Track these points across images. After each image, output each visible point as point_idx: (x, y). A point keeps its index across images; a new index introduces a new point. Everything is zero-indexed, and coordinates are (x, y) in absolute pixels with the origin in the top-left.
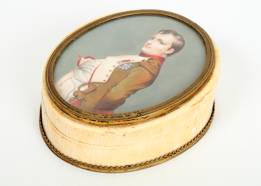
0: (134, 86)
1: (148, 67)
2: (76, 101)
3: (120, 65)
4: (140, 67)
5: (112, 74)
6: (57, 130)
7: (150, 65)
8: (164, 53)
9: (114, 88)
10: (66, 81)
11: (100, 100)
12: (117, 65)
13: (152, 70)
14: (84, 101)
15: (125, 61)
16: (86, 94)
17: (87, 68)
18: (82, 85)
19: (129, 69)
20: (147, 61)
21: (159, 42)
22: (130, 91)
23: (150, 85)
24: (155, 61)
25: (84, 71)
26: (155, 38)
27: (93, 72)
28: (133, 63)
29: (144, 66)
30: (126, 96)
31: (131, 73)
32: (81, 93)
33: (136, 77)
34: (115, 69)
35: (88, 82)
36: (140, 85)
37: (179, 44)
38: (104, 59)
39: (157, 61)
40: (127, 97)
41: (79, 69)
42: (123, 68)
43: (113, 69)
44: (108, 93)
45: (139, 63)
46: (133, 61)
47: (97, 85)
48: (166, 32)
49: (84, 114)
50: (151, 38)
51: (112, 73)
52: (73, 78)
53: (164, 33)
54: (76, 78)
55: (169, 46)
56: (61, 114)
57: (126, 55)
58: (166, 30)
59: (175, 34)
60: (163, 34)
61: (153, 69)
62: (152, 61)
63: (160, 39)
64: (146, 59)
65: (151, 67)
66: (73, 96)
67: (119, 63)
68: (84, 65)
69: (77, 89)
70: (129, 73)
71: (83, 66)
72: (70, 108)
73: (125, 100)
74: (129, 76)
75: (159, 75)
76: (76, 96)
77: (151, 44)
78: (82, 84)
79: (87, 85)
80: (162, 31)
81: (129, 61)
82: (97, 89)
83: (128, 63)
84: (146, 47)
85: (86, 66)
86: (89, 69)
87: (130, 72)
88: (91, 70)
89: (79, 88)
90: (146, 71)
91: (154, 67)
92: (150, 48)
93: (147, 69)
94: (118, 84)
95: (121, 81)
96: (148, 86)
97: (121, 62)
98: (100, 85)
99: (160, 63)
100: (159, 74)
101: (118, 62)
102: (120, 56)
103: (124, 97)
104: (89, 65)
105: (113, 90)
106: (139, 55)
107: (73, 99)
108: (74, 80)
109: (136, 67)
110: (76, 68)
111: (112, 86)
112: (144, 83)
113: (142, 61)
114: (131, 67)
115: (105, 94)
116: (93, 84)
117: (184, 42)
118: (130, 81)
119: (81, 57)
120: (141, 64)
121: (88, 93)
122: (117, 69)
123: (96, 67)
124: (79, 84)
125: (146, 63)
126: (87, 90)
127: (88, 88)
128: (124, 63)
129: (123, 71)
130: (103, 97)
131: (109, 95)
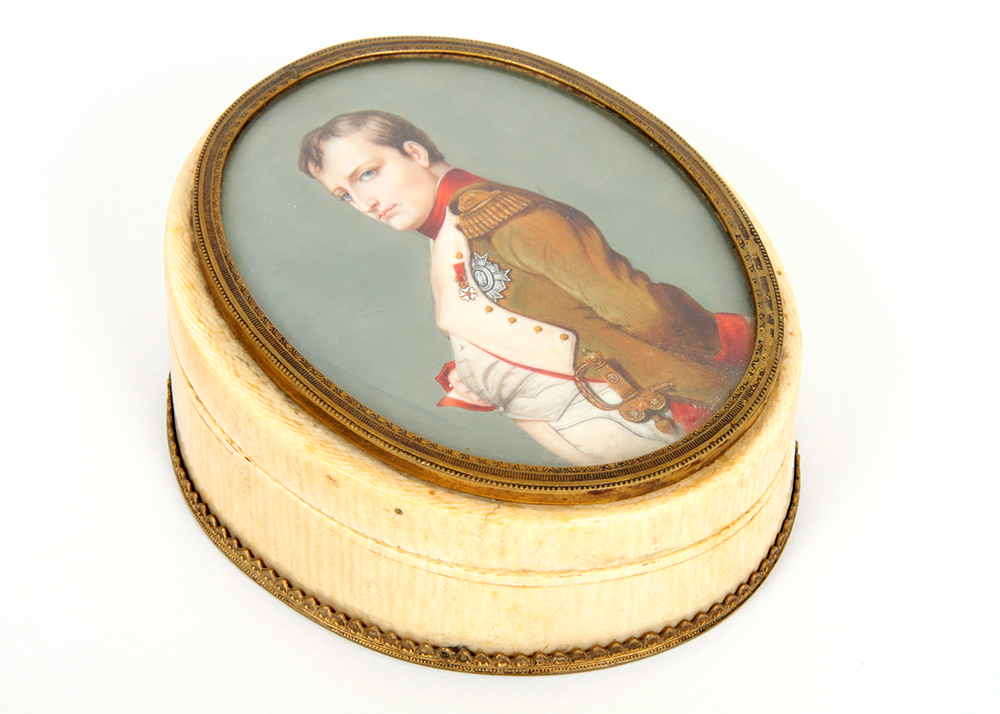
1: (492, 218)
3: (480, 293)
4: (493, 240)
5: (530, 317)
7: (486, 213)
8: (427, 169)
9: (599, 312)
10: (572, 445)
11: (664, 349)
12: (482, 302)
13: (507, 208)
14: (670, 394)
15: (461, 279)
16: (636, 388)
17: (501, 385)
18: (592, 400)
19: (501, 270)
20: (463, 218)
21: (366, 178)
22: (614, 269)
23: (586, 218)
24: (465, 198)
25: (515, 394)
26: (340, 188)
27: (518, 369)
28: (472, 256)
29: (488, 228)
30: (641, 282)
31: (521, 263)
32: (634, 401)
33: (545, 252)
34: (504, 308)
35: (576, 382)
36: (582, 244)
37: (384, 128)
38: (452, 337)
39: (464, 192)
40: (646, 278)
41: (505, 408)
43: (501, 315)
44: (630, 330)
45: (470, 243)
46: (460, 256)
47: (585, 359)
48: (311, 156)
50: (342, 199)
51: (525, 315)
52: (554, 424)
53: (319, 163)
54: (554, 416)
58: (301, 156)
59: (328, 131)
60: (321, 167)
61: (503, 205)
62: (465, 206)
63: (351, 176)
64: (450, 220)
65: (493, 208)
66: (651, 423)
67: (472, 296)
68: (485, 392)
69: (615, 414)
70: (524, 271)
71: (491, 394)
72: (732, 416)
73: (663, 285)
74: (541, 270)
75: (537, 192)
76: (649, 414)
77: (372, 203)
78: (587, 398)
79: (588, 386)
80: (306, 166)
81: (460, 270)
82: (606, 357)
83: (472, 269)
84: (391, 217)
85: (490, 386)
86: (504, 378)
87: (517, 268)
88: (508, 374)
89: (606, 407)
90: (513, 223)
92: (395, 205)
93: (505, 222)
94: (580, 302)
95: (566, 292)
96: (591, 224)
97: (466, 290)
98: (587, 351)
99: (476, 184)
100: (532, 188)
101: (467, 298)
102: (435, 291)
103: (644, 288)
104: (485, 379)
105: (611, 316)
106: (431, 240)
107: (665, 422)
108: (566, 420)
109: (495, 249)
110: (501, 413)
111: (592, 317)
112: (576, 231)
113: (465, 231)
114: (493, 263)
115: (636, 338)
116: (586, 370)
117: (374, 113)
118: (566, 270)
119: (443, 399)
120: (477, 235)
121: (631, 383)
122: (501, 302)
123: (494, 359)
124: (584, 407)
125: (472, 222)
126: (614, 384)
127: (605, 382)
128: (471, 281)
129: (512, 286)
130: (648, 342)
131: (637, 327)
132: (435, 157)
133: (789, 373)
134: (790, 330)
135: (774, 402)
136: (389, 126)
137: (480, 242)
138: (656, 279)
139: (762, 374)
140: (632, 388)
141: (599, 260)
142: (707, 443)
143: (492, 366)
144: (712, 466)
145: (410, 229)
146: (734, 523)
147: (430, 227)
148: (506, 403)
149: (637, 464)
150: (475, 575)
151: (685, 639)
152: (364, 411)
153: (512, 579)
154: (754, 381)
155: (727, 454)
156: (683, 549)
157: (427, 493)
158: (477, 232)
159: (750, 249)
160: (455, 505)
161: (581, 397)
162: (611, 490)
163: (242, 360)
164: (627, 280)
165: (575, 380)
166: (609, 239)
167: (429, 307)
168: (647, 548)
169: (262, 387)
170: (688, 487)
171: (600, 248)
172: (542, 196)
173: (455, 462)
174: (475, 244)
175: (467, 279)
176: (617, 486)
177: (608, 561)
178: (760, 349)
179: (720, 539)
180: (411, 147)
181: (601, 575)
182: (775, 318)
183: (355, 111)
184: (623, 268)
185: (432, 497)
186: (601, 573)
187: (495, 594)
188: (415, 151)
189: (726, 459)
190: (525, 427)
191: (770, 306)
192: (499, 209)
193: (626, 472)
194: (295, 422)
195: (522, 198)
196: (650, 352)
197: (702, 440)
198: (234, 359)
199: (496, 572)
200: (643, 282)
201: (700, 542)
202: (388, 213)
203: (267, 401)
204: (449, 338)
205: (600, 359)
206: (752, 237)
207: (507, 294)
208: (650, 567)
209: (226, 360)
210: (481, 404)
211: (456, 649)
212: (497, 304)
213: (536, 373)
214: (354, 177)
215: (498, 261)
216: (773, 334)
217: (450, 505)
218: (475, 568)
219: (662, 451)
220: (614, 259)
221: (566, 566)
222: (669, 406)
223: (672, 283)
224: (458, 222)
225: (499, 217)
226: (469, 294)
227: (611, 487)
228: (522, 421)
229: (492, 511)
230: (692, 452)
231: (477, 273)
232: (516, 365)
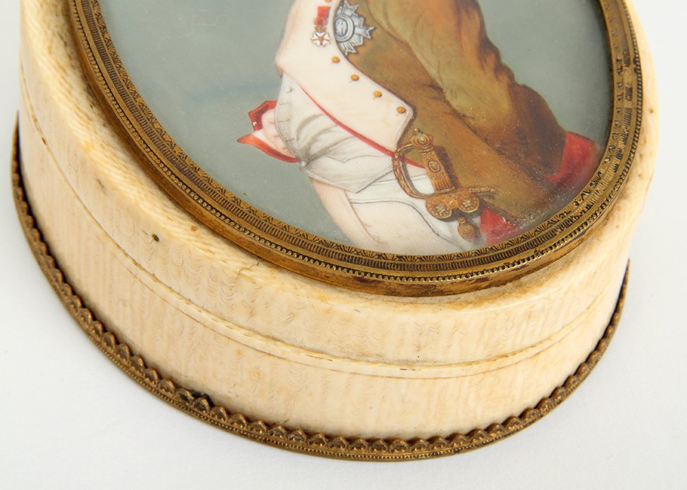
0: (459, 39)
2: (483, 222)
3: (333, 42)
5: (374, 80)
6: (510, 357)
9: (448, 96)
10: (361, 223)
12: (333, 50)
15: (320, 22)
16: (454, 183)
18: (403, 182)
19: (365, 25)
22: (482, 58)
25: (324, 152)
27: (339, 129)
28: (341, 3)
30: (504, 79)
31: (389, 24)
32: (446, 196)
33: (417, 20)
34: (352, 63)
35: (394, 160)
36: (459, 23)
38: (284, 76)
40: (511, 77)
41: (308, 163)
42: (356, 40)
43: (346, 69)
44: (472, 122)
47: (414, 138)
49: (586, 210)
51: (370, 77)
52: (352, 196)
54: (355, 187)
56: (523, 289)
66: (455, 224)
67: (324, 42)
68: (294, 142)
69: (421, 204)
70: (388, 33)
71: (299, 145)
72: (540, 241)
73: (525, 87)
76: (456, 214)
78: (398, 179)
79: (404, 166)
81: (323, 13)
82: (436, 142)
83: (336, 15)
87: (382, 28)
88: (326, 131)
89: (414, 194)
94: (433, 80)
95: (423, 67)
96: (476, 7)
97: (320, 35)
98: (419, 131)
101: (318, 42)
102: (288, 27)
103: (505, 85)
104: (300, 129)
105: (459, 103)
107: (469, 227)
108: (366, 195)
110: (301, 168)
111: (438, 99)
112: (458, 9)
114: (360, 16)
115: (475, 132)
116: (408, 151)
118: (432, 44)
119: (247, 136)
121: (450, 177)
122: (351, 57)
123: (319, 111)
124: (391, 187)
126: (433, 173)
127: (423, 167)
128: (329, 27)
129: (370, 45)
130: (486, 140)
131: (482, 121)
133: (623, 214)
134: (640, 172)
135: (595, 241)
138: (520, 79)
139: (589, 207)
140: (449, 182)
141: (470, 44)
142: (501, 263)
143: (314, 117)
144: (502, 288)
146: (514, 354)
148: (311, 159)
149: (418, 262)
150: (221, 326)
151: (435, 455)
152: (153, 124)
153: (258, 342)
154: (578, 211)
155: (524, 279)
156: (450, 365)
157: (188, 227)
159: (628, 77)
160: (212, 249)
161: (392, 176)
162: (379, 282)
163: (62, 38)
164: (489, 72)
165: (393, 157)
167: (276, 40)
168: (408, 353)
169: (69, 71)
170: (468, 303)
171: (475, 32)
173: (225, 203)
175: (326, 24)
176: (386, 280)
177: (363, 355)
178: (597, 182)
179: (494, 365)
181: (353, 366)
182: (626, 154)
184: (491, 60)
185: (192, 233)
186: (354, 364)
187: (239, 352)
189: (520, 285)
190: (320, 189)
191: (625, 140)
193: (402, 267)
194: (86, 115)
196: (484, 152)
197: (497, 258)
198: (54, 35)
199: (243, 331)
200: (506, 79)
201: (471, 363)
203: (67, 86)
204: (281, 76)
205: (429, 143)
206: (633, 66)
207: (361, 50)
208: (408, 373)
210: (284, 152)
211: (197, 395)
212: (347, 57)
213: (356, 138)
215: (365, 15)
216: (616, 169)
217: (207, 247)
218: (224, 319)
219: (450, 257)
220: (486, 48)
221: (318, 346)
222: (479, 213)
223: (535, 88)
226: (322, 39)
227: (380, 278)
228: (319, 182)
229: (248, 266)
230: (481, 268)
231: (340, 21)
232: (339, 123)
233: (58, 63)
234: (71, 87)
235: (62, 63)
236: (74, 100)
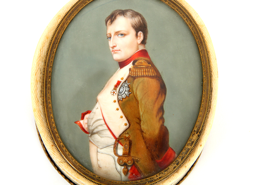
0: (154, 104)
1: (141, 73)
2: (131, 169)
3: (117, 95)
4: (135, 80)
5: (123, 112)
7: (141, 70)
8: (138, 44)
9: (142, 123)
10: (97, 159)
11: (147, 148)
12: (115, 98)
13: (148, 73)
14: (136, 162)
15: (116, 86)
16: (129, 154)
17: (96, 127)
19: (129, 91)
20: (134, 67)
21: (120, 36)
22: (158, 113)
23: (165, 91)
24: (140, 61)
25: (97, 133)
26: (110, 34)
27: (105, 126)
28: (125, 81)
29: (137, 75)
30: (161, 122)
31: (136, 93)
32: (125, 158)
33: (145, 94)
34: (119, 104)
35: (116, 141)
36: (157, 98)
37: (139, 22)
38: (98, 103)
39: (141, 59)
40: (163, 122)
41: (91, 135)
42: (124, 96)
44: (144, 134)
45: (129, 76)
46: (122, 79)
47: (125, 135)
48: (112, 18)
49: (159, 178)
50: (108, 38)
51: (122, 110)
52: (99, 150)
53: (112, 22)
54: (101, 147)
55: (133, 32)
57: (109, 79)
58: (109, 16)
59: (123, 13)
60: (111, 23)
61: (148, 70)
63: (116, 32)
64: (130, 65)
65: (144, 70)
66: (123, 167)
67: (114, 94)
68: (90, 126)
69: (116, 158)
70: (134, 96)
71: (91, 128)
73: (166, 127)
74: (139, 99)
75: (160, 73)
76: (125, 165)
77: (114, 45)
78: (114, 148)
79: (118, 144)
80: (108, 20)
81: (119, 83)
82: (130, 139)
83: (122, 85)
84: (115, 53)
85: (93, 126)
86: (99, 126)
87: (133, 94)
88: (101, 125)
89: (116, 154)
91: (147, 67)
92: (120, 50)
93: (144, 76)
94: (140, 116)
95: (139, 111)
96: (165, 94)
97: (114, 91)
98: (128, 133)
99: (147, 59)
100: (160, 71)
101: (112, 93)
102: (106, 85)
103: (160, 125)
104: (94, 123)
105: (144, 127)
106: (119, 68)
107: (126, 170)
108: (102, 151)
109: (133, 83)
110: (88, 136)
111: (138, 123)
112: (159, 94)
113: (131, 72)
114: (129, 87)
115: (143, 138)
116: (122, 139)
117: (140, 15)
119: (78, 121)
120: (132, 75)
121: (129, 152)
122: (120, 101)
123: (102, 118)
125: (135, 70)
126: (125, 149)
127: (123, 146)
128: (118, 89)
129: (127, 98)
130: (145, 142)
131: (147, 135)
132: (143, 42)
133: (173, 178)
136: (141, 22)
137: (131, 78)
138: (165, 124)
141: (157, 107)
143: (100, 120)
145: (117, 61)
147: (122, 64)
148: (93, 134)
154: (156, 179)
157: (51, 145)
158: (133, 74)
160: (55, 153)
161: (113, 146)
163: (41, 70)
165: (116, 140)
166: (165, 102)
167: (100, 89)
169: (39, 83)
171: (160, 103)
172: (161, 75)
174: (130, 78)
175: (117, 88)
178: (166, 171)
180: (140, 34)
182: (180, 164)
183: (136, 11)
184: (160, 115)
185: (51, 147)
188: (140, 36)
190: (91, 145)
192: (146, 71)
194: (38, 100)
195: (155, 72)
198: (39, 69)
200: (162, 122)
202: (116, 52)
203: (36, 88)
204: (97, 103)
205: (128, 138)
206: (198, 134)
207: (124, 100)
209: (37, 68)
210: (86, 130)
212: (118, 101)
213: (108, 130)
214: (117, 33)
215: (130, 88)
216: (174, 168)
220: (161, 109)
222: (131, 166)
223: (168, 129)
224: (131, 68)
225: (143, 74)
226: (114, 92)
228: (91, 142)
229: (62, 162)
231: (122, 87)
232: (106, 123)
233: (36, 79)
234: (37, 89)
235: (37, 79)
236: (36, 93)
